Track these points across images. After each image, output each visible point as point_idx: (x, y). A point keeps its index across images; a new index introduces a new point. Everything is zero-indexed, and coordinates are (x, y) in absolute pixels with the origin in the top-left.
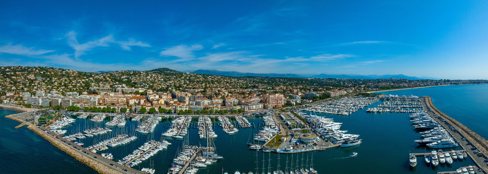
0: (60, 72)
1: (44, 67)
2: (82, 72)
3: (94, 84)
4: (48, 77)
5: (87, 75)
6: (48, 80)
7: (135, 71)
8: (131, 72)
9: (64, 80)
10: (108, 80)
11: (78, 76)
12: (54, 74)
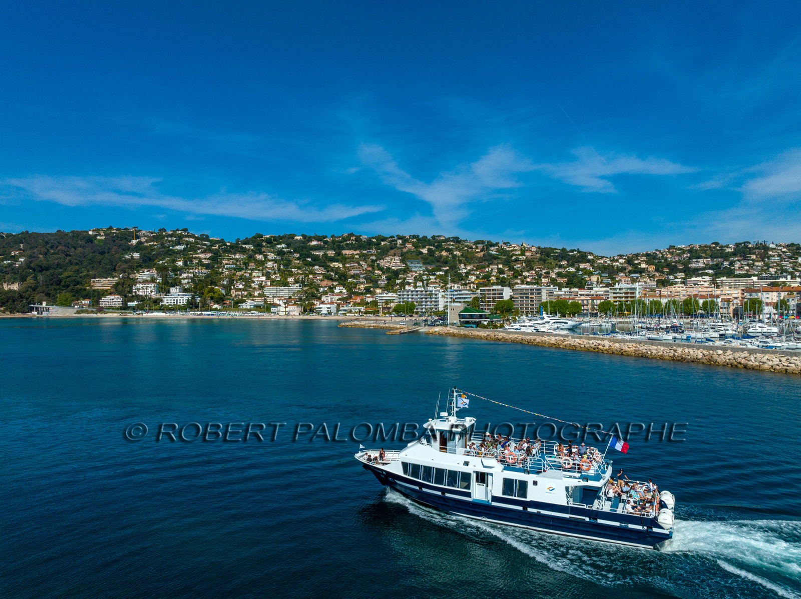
0: (482, 251)
1: (429, 237)
2: (550, 248)
3: (598, 279)
4: (446, 263)
5: (569, 255)
6: (446, 272)
7: (744, 243)
8: (727, 246)
9: (496, 271)
10: (644, 269)
11: (540, 259)
12: (462, 256)
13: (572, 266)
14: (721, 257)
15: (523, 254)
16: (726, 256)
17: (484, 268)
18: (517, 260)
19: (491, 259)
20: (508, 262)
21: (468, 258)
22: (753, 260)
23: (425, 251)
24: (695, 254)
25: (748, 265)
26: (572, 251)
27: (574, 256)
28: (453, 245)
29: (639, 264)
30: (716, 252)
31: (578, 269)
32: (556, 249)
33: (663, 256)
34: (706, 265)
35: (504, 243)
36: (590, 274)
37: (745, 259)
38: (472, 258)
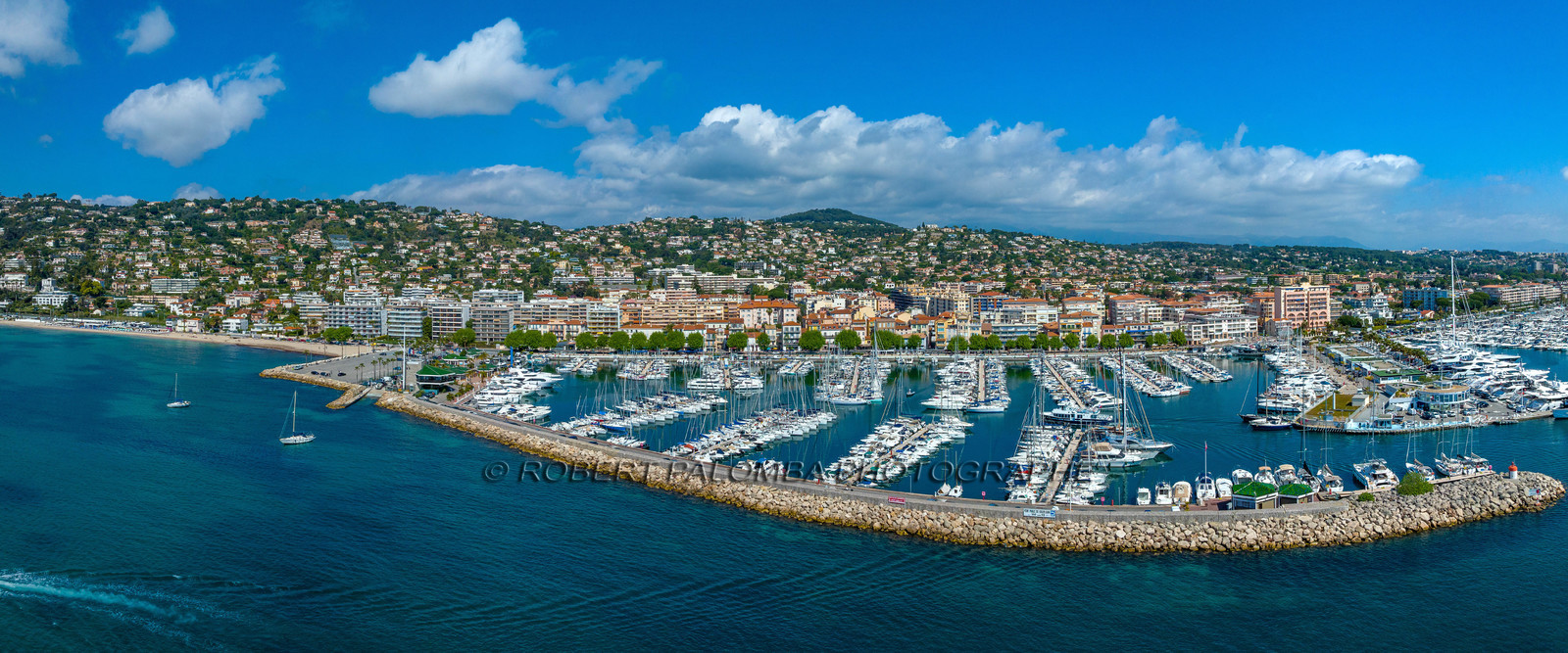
0: (426, 221)
1: (358, 202)
2: (509, 220)
3: (567, 265)
4: (380, 239)
5: (532, 230)
6: (381, 252)
7: (723, 219)
8: (706, 222)
9: (444, 250)
10: (618, 250)
11: (498, 235)
12: (399, 228)
13: (536, 244)
14: (700, 235)
15: (476, 228)
16: (705, 234)
17: (429, 245)
18: (469, 236)
19: (437, 235)
20: (457, 239)
21: (408, 233)
22: (731, 240)
23: (352, 222)
24: (673, 229)
25: (726, 246)
26: (536, 224)
27: (537, 231)
28: (388, 214)
29: (613, 243)
30: (695, 229)
31: (543, 249)
32: (516, 221)
33: (638, 231)
34: (685, 243)
35: (453, 212)
36: (557, 257)
37: (724, 239)
38: (412, 233)
